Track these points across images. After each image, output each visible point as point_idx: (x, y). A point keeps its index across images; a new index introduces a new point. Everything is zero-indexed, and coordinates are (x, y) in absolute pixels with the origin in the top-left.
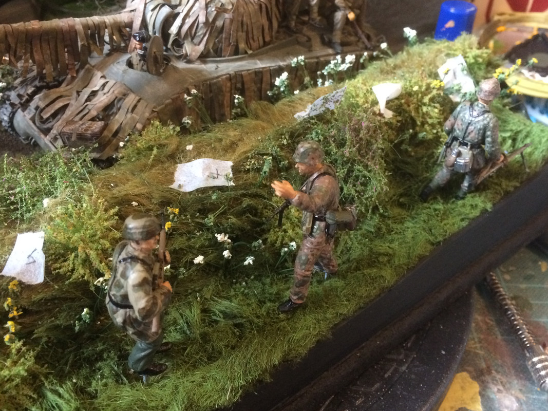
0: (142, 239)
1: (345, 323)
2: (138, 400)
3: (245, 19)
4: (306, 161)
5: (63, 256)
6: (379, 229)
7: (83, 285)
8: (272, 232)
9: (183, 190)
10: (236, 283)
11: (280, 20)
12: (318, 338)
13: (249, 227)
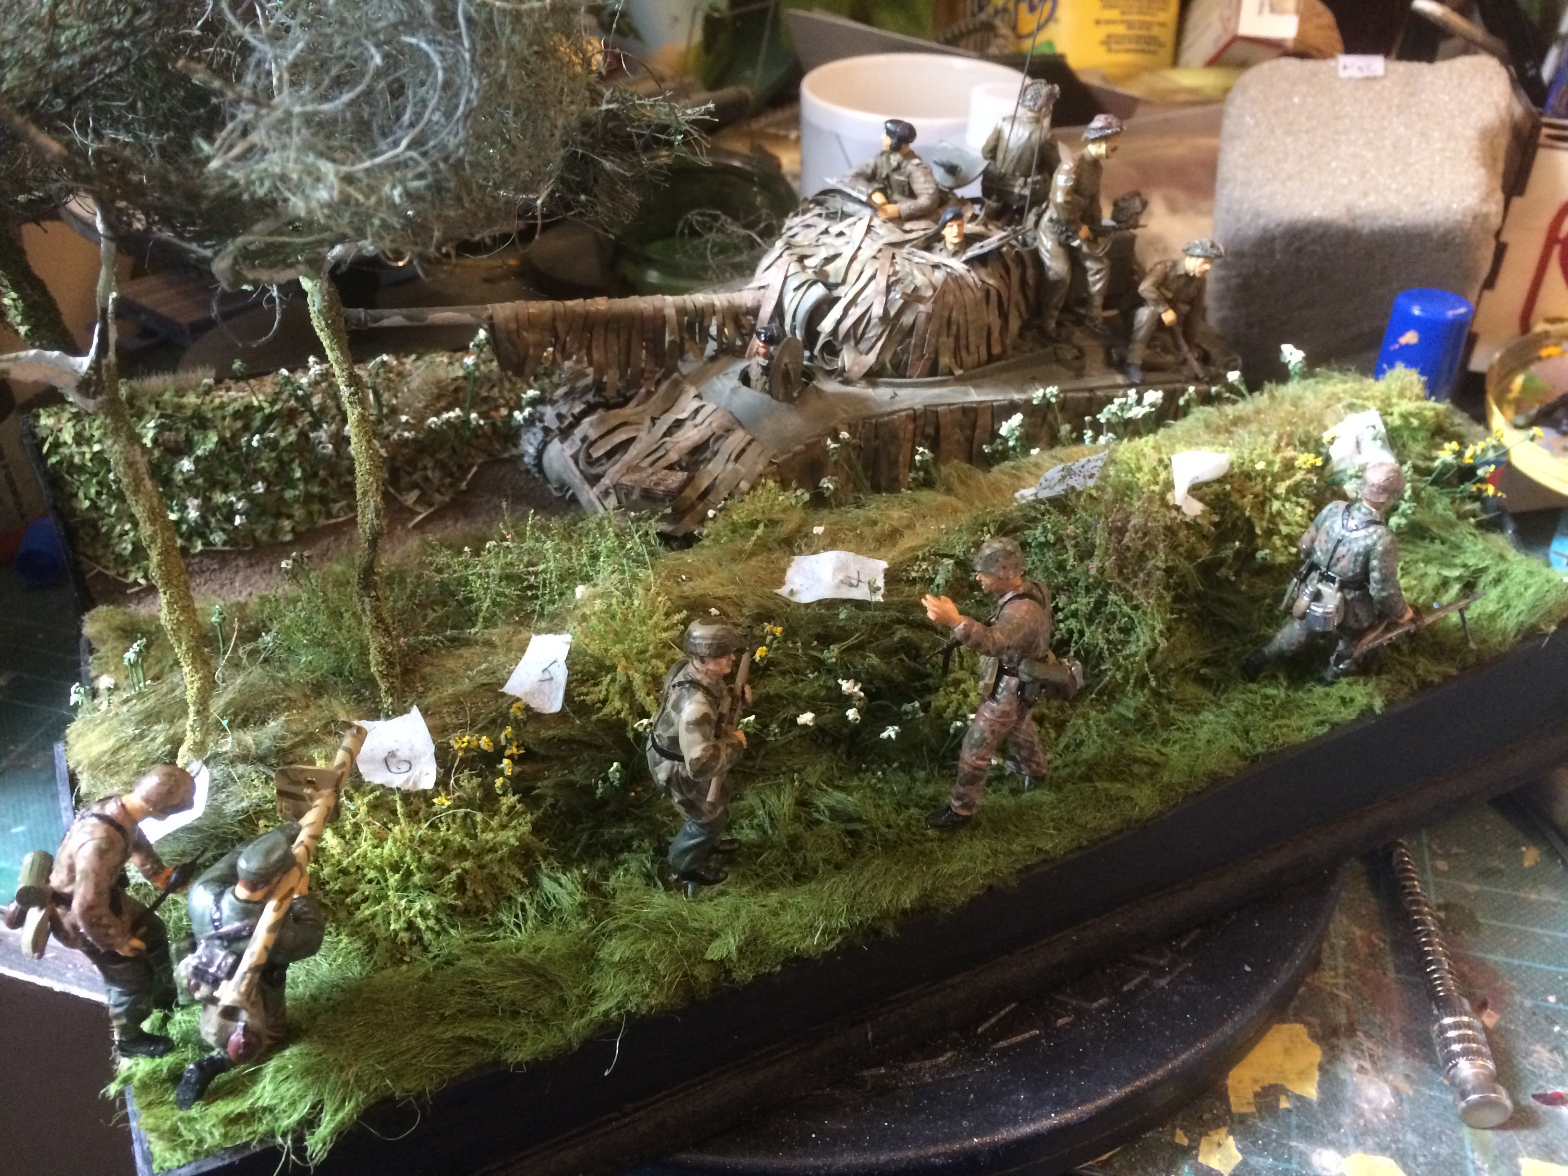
0: (709, 656)
1: (1047, 867)
2: (675, 914)
3: (954, 314)
4: (992, 570)
5: (594, 676)
6: (1145, 716)
7: (616, 727)
8: (941, 692)
9: (796, 599)
10: (867, 770)
11: (1026, 316)
12: (987, 882)
13: (902, 678)
